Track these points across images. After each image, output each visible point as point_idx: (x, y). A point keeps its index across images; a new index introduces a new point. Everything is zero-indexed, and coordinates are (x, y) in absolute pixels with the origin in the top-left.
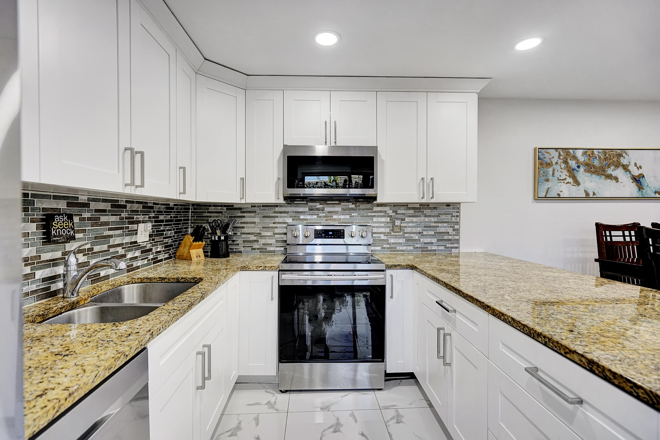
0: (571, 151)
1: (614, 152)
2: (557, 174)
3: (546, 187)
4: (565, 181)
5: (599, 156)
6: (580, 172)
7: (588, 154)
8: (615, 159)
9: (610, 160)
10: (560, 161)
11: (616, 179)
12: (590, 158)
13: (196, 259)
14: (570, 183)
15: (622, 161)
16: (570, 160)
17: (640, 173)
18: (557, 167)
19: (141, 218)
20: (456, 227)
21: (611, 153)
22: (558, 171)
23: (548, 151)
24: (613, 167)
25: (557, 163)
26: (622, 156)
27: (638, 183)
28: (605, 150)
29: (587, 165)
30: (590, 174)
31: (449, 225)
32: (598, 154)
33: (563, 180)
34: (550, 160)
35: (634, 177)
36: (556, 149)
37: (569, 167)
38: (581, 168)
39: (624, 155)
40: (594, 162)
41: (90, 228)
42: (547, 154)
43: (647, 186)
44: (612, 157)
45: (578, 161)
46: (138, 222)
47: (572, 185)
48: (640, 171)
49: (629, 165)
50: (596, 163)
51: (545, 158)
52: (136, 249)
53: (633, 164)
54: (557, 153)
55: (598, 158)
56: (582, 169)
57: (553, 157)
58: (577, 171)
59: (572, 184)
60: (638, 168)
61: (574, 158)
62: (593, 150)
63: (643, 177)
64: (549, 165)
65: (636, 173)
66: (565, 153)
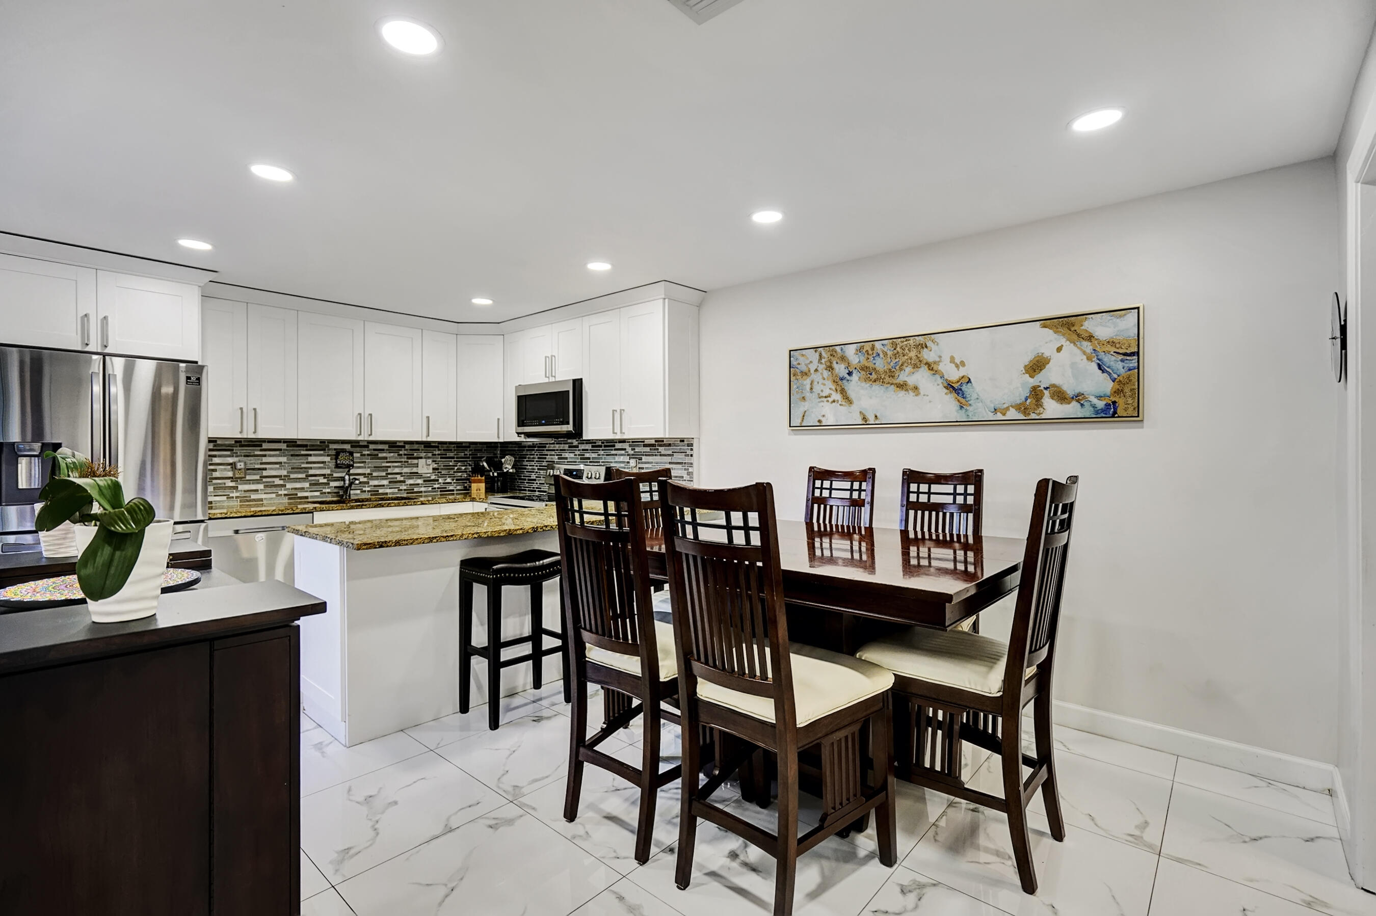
0: (838, 348)
1: (911, 342)
2: (817, 388)
3: (802, 409)
4: (829, 399)
5: (883, 351)
6: (853, 383)
7: (864, 351)
8: (913, 354)
9: (904, 356)
10: (822, 367)
11: (916, 388)
12: (869, 357)
13: (475, 492)
14: (838, 401)
15: (926, 357)
16: (837, 363)
17: (961, 375)
18: (816, 377)
19: (423, 455)
20: (690, 470)
21: (906, 343)
22: (818, 383)
23: (804, 352)
24: (908, 369)
25: (816, 370)
26: (926, 347)
27: (958, 394)
28: (894, 340)
29: (864, 368)
30: (868, 385)
31: (684, 466)
32: (882, 347)
33: (826, 397)
34: (807, 367)
35: (949, 384)
36: (816, 348)
37: (834, 375)
38: (854, 375)
39: (929, 344)
40: (875, 364)
41: (369, 461)
42: (802, 358)
43: (977, 399)
44: (907, 351)
45: (849, 365)
46: (418, 458)
47: (840, 405)
48: (962, 372)
49: (939, 362)
50: (880, 364)
51: (799, 364)
52: (420, 478)
53: (946, 359)
54: (817, 355)
55: (881, 355)
56: (855, 377)
57: (811, 362)
58: (848, 380)
59: (840, 402)
60: (957, 366)
61: (843, 358)
62: (872, 343)
63: (969, 381)
64: (805, 374)
65: (953, 375)
66: (829, 354)
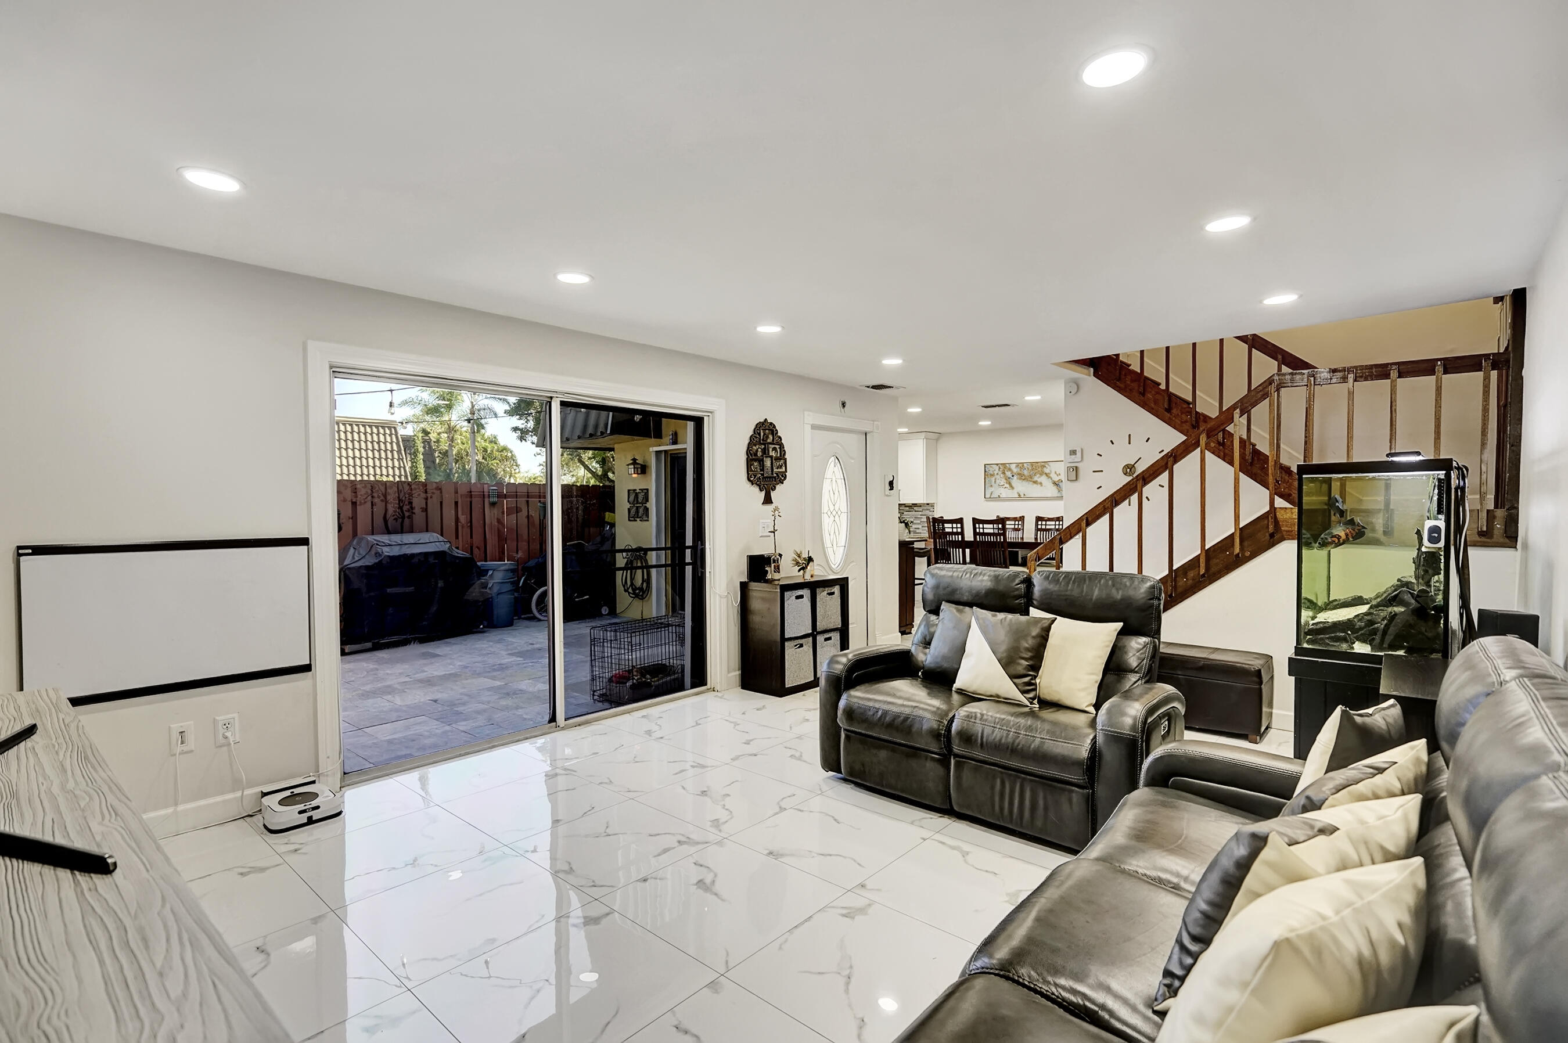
0: (1007, 465)
1: (1039, 464)
2: (998, 481)
3: (990, 491)
4: (1003, 486)
5: (1027, 467)
6: (1014, 480)
7: (1019, 467)
8: (1040, 469)
9: (1036, 470)
10: (1000, 473)
11: (1041, 483)
12: (1021, 469)
14: (1007, 488)
15: (1045, 471)
16: (1007, 471)
17: (1059, 479)
18: (998, 477)
21: (1037, 465)
22: (998, 479)
23: (991, 466)
24: (1038, 475)
25: (997, 474)
27: (1058, 486)
28: (1032, 463)
29: (1019, 474)
30: (1021, 481)
33: (1001, 486)
34: (993, 472)
35: (1054, 482)
36: (997, 464)
37: (1006, 476)
39: (1046, 466)
42: (991, 468)
44: (1037, 468)
45: (1012, 472)
49: (1050, 473)
50: (1026, 472)
51: (989, 471)
53: (1053, 472)
54: (998, 467)
55: (1026, 469)
56: (1015, 477)
57: (995, 470)
58: (1012, 479)
60: (1057, 475)
61: (1010, 469)
62: (1022, 464)
63: (1062, 481)
64: (992, 475)
65: (1056, 479)
66: (1003, 467)
